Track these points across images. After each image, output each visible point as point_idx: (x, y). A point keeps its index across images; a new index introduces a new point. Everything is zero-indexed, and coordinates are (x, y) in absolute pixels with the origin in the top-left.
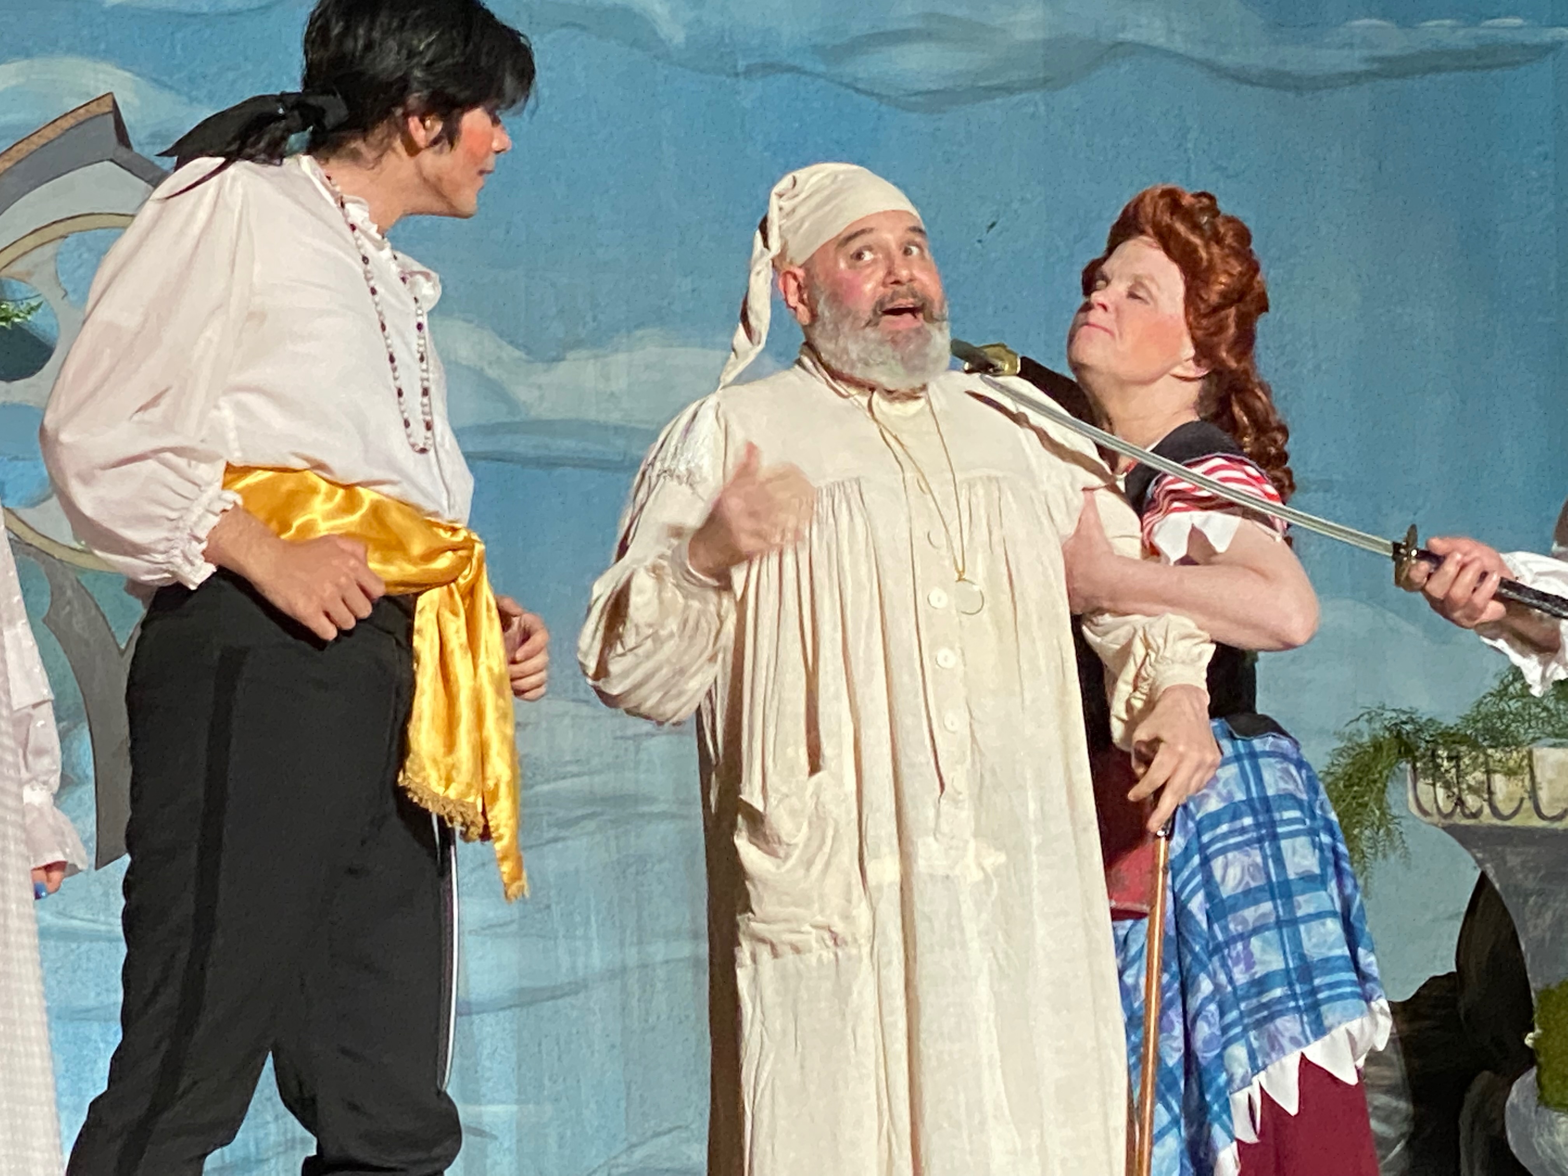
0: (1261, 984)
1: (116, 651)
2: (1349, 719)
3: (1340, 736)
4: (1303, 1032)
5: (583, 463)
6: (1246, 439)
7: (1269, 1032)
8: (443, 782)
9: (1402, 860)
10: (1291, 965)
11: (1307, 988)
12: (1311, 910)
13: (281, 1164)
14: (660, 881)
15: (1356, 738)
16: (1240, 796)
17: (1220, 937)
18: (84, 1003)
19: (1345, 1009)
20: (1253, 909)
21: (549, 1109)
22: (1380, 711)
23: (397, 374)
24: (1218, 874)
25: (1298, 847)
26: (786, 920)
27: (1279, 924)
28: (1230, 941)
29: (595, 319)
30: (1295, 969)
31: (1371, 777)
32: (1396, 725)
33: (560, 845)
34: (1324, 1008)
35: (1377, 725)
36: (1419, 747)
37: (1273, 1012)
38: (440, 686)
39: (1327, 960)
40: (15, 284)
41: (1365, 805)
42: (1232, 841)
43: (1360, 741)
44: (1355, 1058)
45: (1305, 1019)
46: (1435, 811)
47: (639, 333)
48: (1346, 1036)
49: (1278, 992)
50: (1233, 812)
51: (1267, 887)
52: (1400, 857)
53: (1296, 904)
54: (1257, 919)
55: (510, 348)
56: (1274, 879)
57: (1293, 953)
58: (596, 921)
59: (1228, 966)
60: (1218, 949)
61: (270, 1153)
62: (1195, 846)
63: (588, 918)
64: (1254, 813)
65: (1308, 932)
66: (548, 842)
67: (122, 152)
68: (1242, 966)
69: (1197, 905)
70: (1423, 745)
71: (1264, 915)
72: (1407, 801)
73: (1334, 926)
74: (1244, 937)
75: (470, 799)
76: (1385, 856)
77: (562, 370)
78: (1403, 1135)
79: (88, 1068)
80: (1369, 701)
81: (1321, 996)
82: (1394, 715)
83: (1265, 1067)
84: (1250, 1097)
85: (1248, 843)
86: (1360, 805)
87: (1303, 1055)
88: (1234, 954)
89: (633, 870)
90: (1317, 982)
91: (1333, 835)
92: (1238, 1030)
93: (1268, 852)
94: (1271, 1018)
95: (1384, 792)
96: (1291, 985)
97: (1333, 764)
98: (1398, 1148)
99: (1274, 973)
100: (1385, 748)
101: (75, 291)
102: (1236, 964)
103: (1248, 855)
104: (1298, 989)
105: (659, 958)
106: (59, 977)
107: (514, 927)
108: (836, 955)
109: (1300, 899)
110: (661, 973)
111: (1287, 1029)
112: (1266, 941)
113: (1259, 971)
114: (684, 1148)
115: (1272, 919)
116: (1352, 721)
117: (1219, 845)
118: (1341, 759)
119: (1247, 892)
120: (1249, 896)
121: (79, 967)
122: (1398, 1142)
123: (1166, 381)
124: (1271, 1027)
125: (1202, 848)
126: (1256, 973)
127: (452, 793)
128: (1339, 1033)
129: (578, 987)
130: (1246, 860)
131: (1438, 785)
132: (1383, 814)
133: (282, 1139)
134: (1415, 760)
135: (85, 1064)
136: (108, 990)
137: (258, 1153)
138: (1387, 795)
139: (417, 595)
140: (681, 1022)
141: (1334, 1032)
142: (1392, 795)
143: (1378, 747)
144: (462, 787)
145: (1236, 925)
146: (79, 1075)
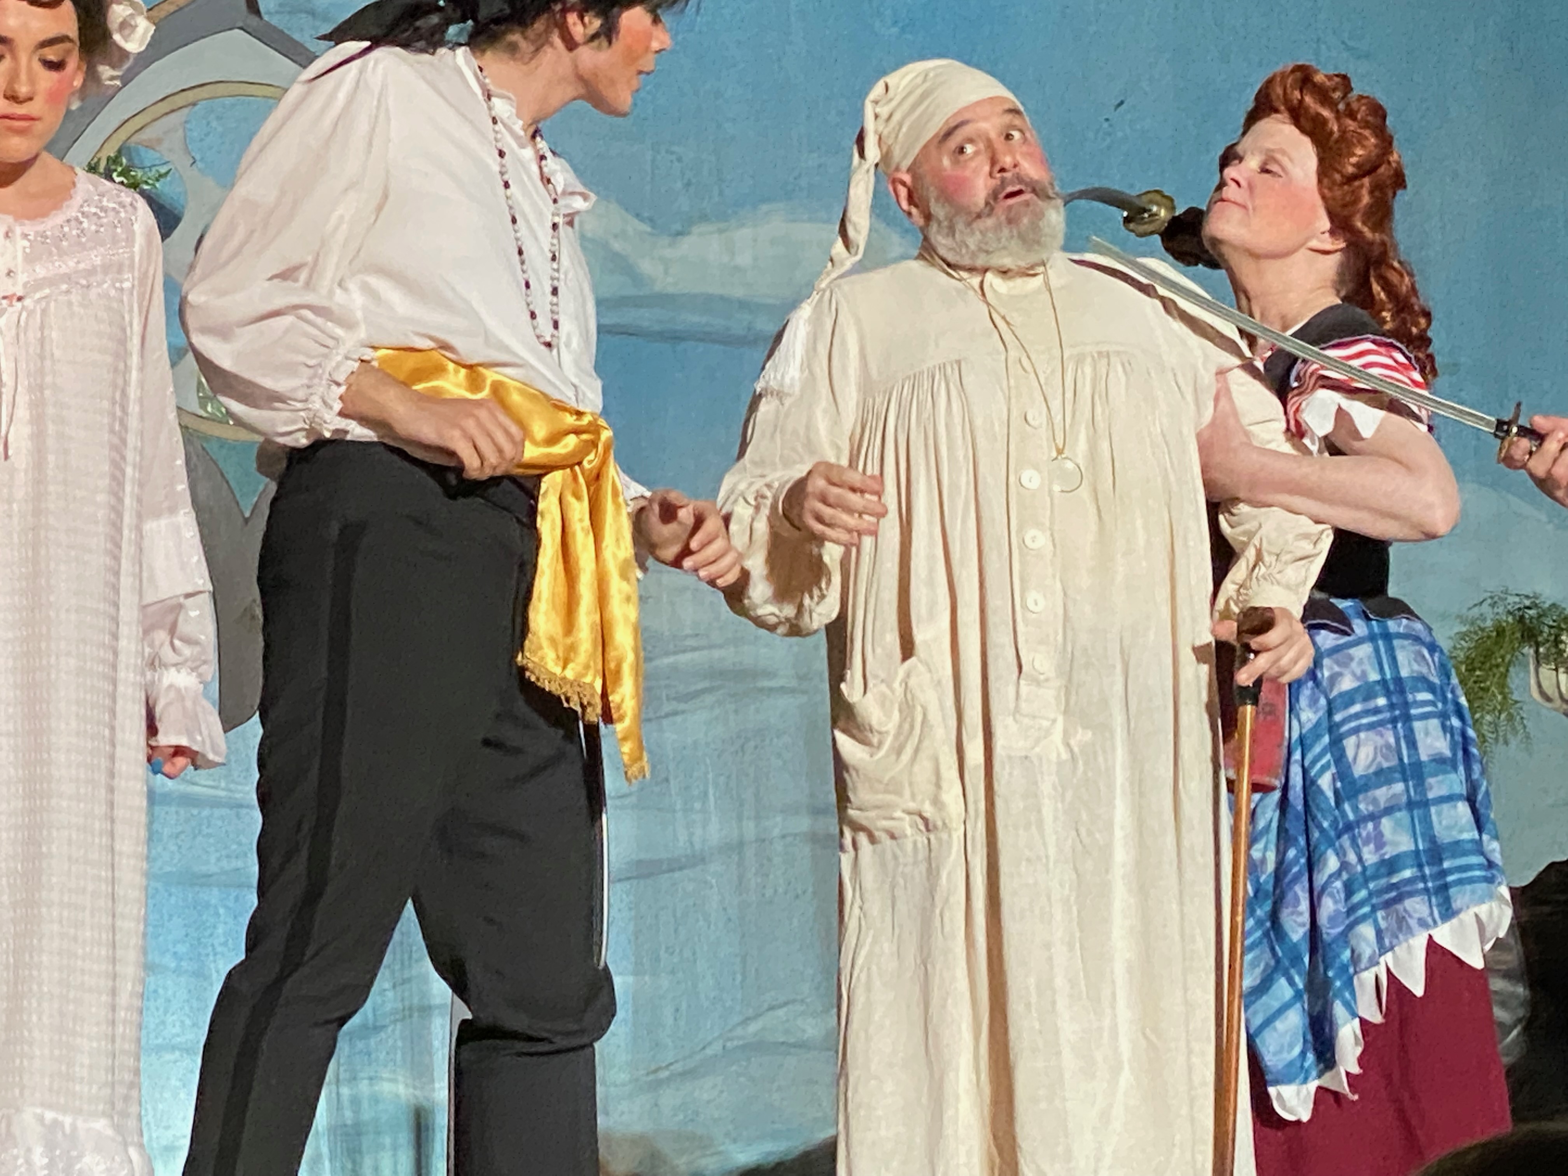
0: (1391, 865)
1: (241, 519)
2: (1471, 603)
3: (1462, 620)
4: (1432, 914)
5: (705, 337)
6: (1384, 314)
7: (1397, 912)
8: (561, 663)
9: (1523, 746)
10: (1421, 847)
11: (1436, 869)
12: (1444, 791)
13: (397, 1032)
14: (779, 755)
15: (1479, 622)
16: (1374, 676)
17: (1351, 816)
18: (204, 869)
19: (1473, 892)
20: (1384, 789)
21: (665, 982)
22: (1502, 595)
23: (525, 267)
24: (1350, 753)
25: (1431, 728)
26: (877, 807)
27: (1411, 805)
28: (1362, 820)
29: (721, 193)
30: (1424, 851)
31: (1493, 662)
32: (1519, 609)
33: (679, 719)
34: (1452, 891)
35: (1501, 610)
36: (1541, 632)
37: (1401, 893)
38: (560, 567)
39: (1457, 843)
40: (142, 150)
41: (1486, 690)
42: (1365, 721)
43: (1482, 625)
44: (1483, 942)
45: (1434, 900)
46: (1557, 694)
47: (765, 207)
48: (1474, 919)
49: (1407, 873)
50: (1366, 692)
51: (1399, 769)
52: (1521, 741)
53: (1426, 784)
54: (1388, 800)
55: (636, 222)
56: (1406, 760)
57: (1423, 835)
58: (714, 795)
59: (1358, 846)
60: (1349, 827)
61: (388, 1020)
62: (1325, 724)
63: (706, 794)
64: (1388, 694)
65: (1439, 814)
66: (667, 716)
67: (253, 20)
68: (1372, 846)
69: (1325, 782)
70: (1546, 629)
71: (1394, 796)
72: (1529, 684)
73: (1463, 809)
74: (1374, 817)
75: (588, 679)
76: (1506, 743)
77: (687, 246)
78: (1519, 1021)
79: (207, 933)
80: (1492, 585)
81: (1450, 878)
82: (1517, 599)
83: (1392, 948)
84: (1377, 978)
85: (1381, 723)
86: (1482, 689)
87: (1430, 936)
88: (1364, 834)
89: (752, 744)
90: (1446, 865)
91: (1461, 717)
92: (1366, 909)
93: (1401, 733)
94: (1399, 899)
95: (1506, 676)
96: (1420, 866)
97: (1455, 648)
98: (1515, 1033)
99: (1405, 854)
100: (1508, 633)
101: (202, 159)
102: (1367, 842)
103: (1382, 736)
104: (1427, 871)
105: (776, 832)
106: (180, 843)
107: (633, 799)
108: (929, 840)
109: (1431, 781)
110: (779, 846)
111: (1415, 911)
112: (1398, 824)
113: (1389, 852)
114: (799, 1022)
115: (1404, 799)
116: (1475, 605)
117: (1353, 724)
118: (1463, 642)
119: (1379, 772)
120: (1381, 777)
121: (200, 831)
122: (1515, 1026)
123: (1302, 255)
124: (1399, 907)
125: (1332, 728)
126: (1385, 854)
127: (570, 674)
128: (1467, 917)
129: (697, 859)
130: (1380, 741)
131: (1561, 670)
132: (1505, 698)
133: (400, 1006)
134: (1538, 645)
135: (205, 929)
136: (228, 856)
137: (375, 1020)
138: (1509, 680)
139: (540, 477)
140: (797, 897)
141: (1462, 916)
142: (1514, 680)
143: (1500, 632)
144: (579, 668)
145: (1367, 804)
146: (199, 939)
